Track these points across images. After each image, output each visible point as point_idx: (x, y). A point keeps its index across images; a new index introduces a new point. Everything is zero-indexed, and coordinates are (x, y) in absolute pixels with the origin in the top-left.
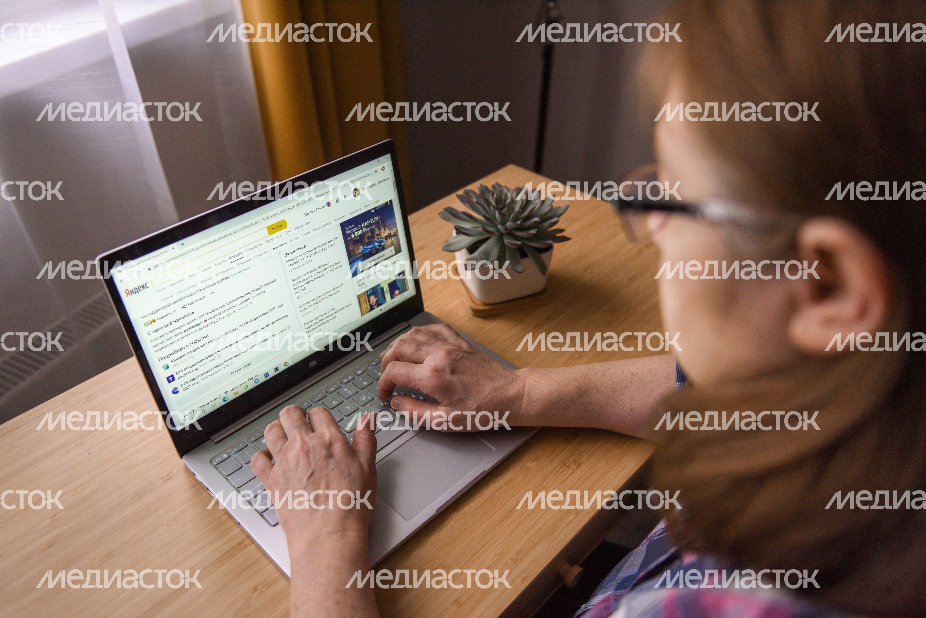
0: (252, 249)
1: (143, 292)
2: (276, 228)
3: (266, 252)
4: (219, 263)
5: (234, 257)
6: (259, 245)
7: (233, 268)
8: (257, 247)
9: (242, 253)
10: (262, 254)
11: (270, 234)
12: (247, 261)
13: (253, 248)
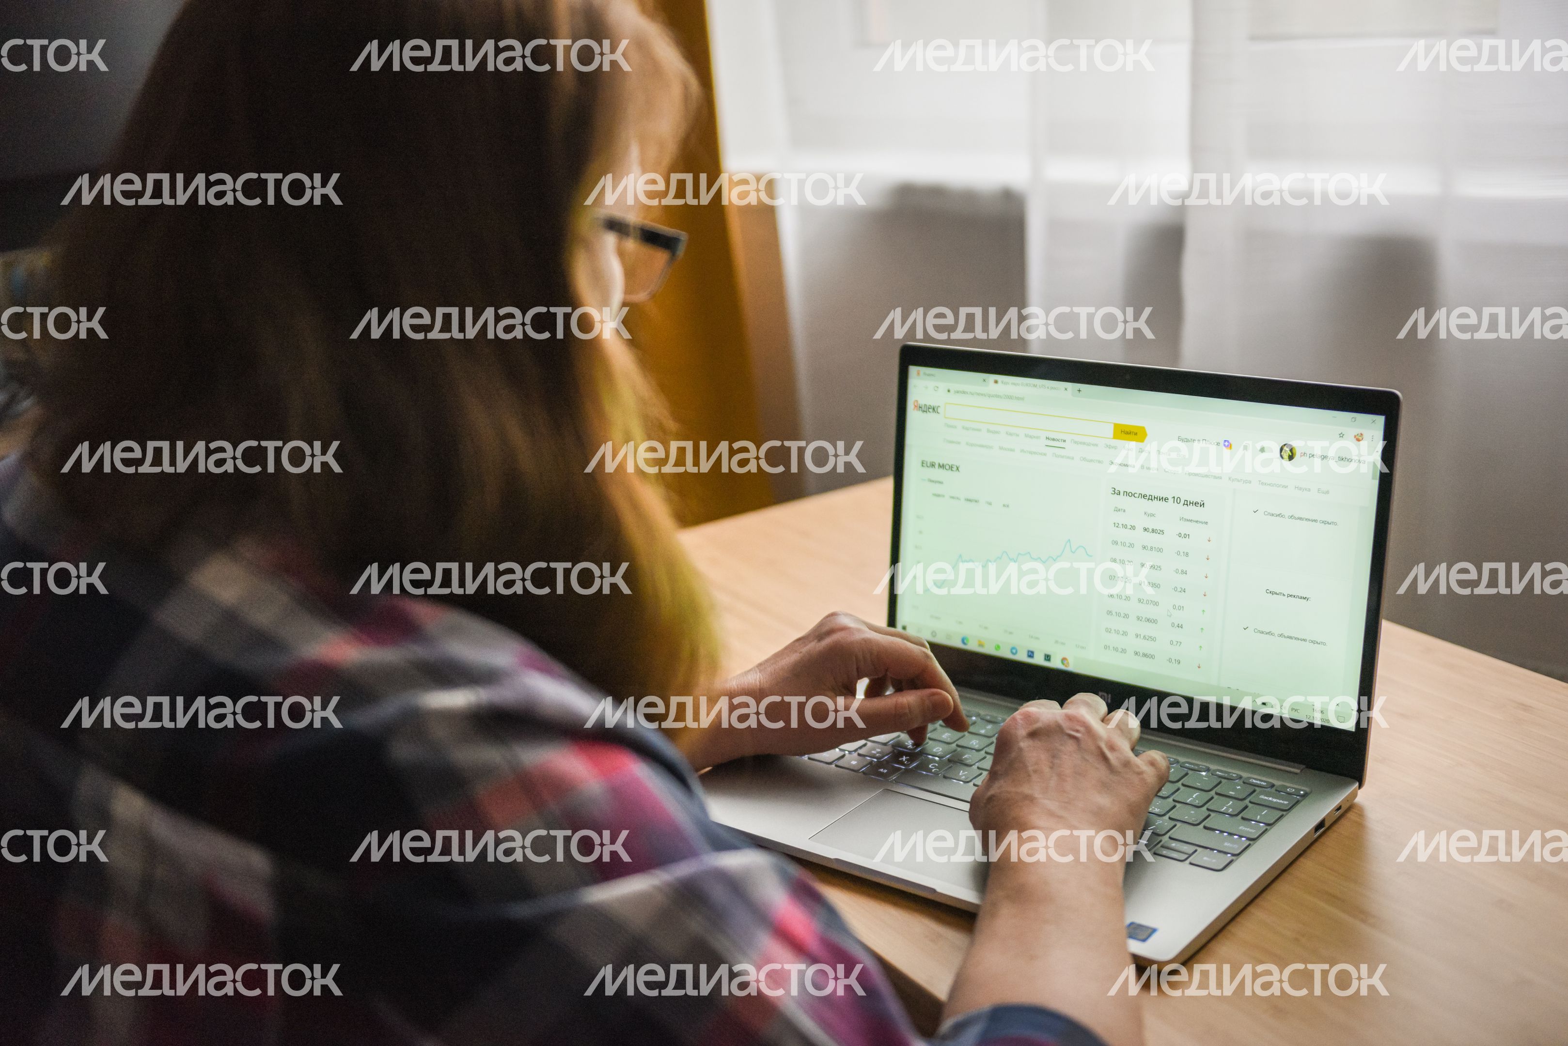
0: (1081, 443)
1: (931, 415)
2: (1128, 433)
3: (1100, 462)
4: (1031, 437)
5: (1054, 440)
6: (1094, 445)
7: (1045, 455)
8: (1089, 444)
9: (1064, 441)
10: (1091, 461)
11: (1115, 437)
12: (1068, 458)
13: (1084, 443)
